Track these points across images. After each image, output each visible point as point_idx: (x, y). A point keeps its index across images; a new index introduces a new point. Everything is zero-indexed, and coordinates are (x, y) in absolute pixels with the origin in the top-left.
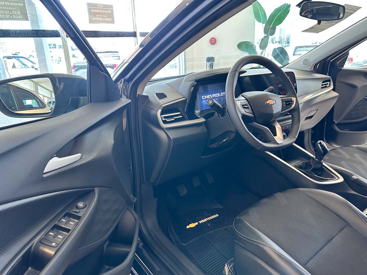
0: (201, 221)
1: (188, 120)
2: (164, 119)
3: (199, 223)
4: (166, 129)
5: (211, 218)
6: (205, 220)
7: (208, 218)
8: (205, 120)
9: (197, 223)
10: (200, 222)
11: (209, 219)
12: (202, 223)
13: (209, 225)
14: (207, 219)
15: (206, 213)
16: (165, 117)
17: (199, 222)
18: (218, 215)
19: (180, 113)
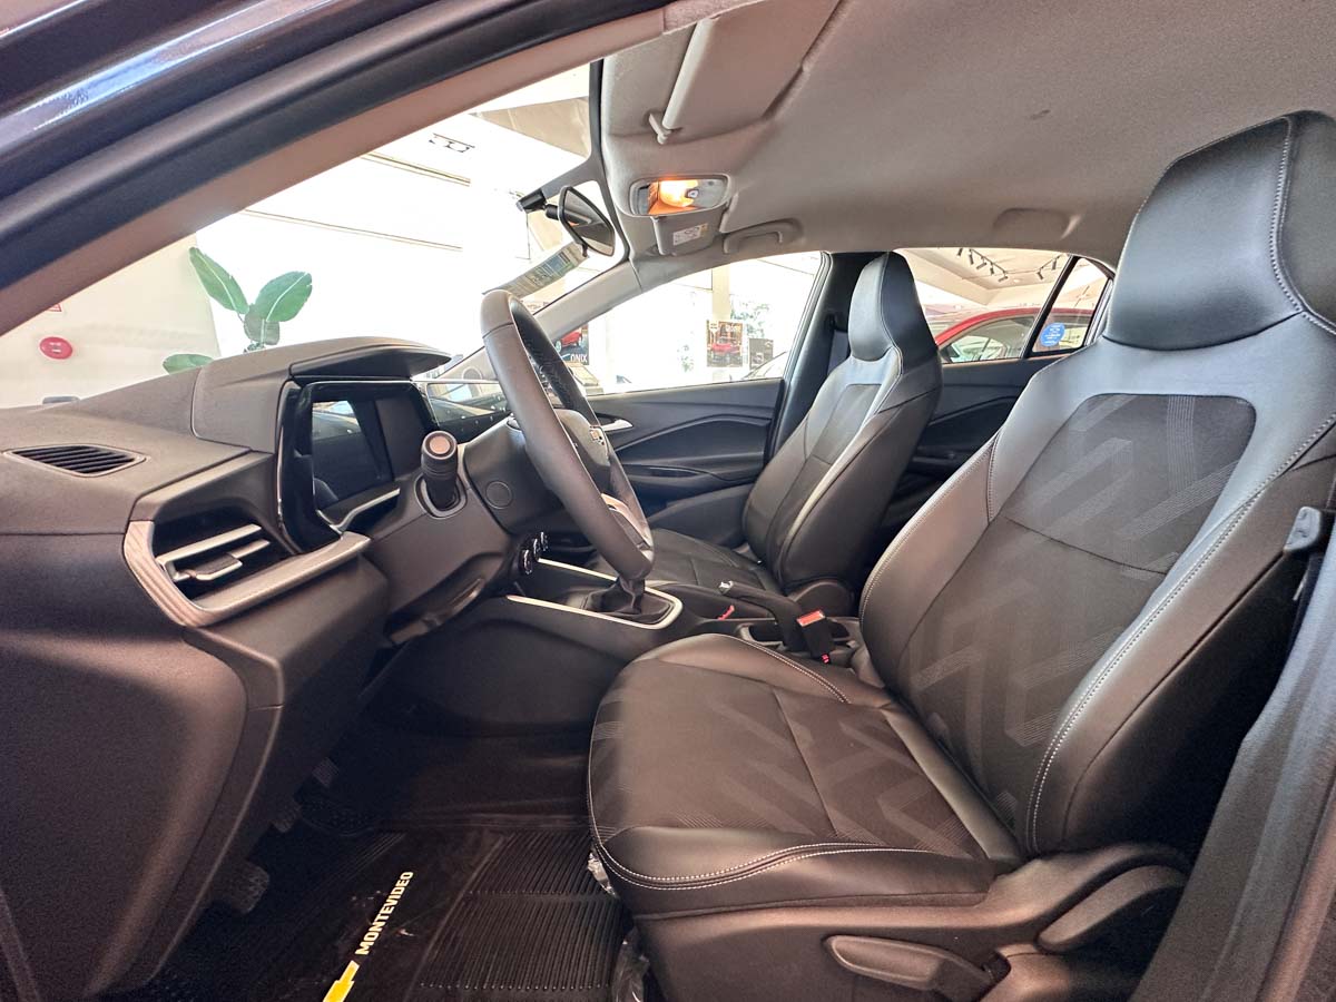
0: (362, 944)
1: (298, 554)
2: (178, 577)
3: (358, 958)
4: (209, 627)
5: (395, 902)
6: (377, 927)
7: (382, 911)
8: (369, 539)
9: (352, 962)
10: (363, 950)
11: (386, 911)
12: (371, 948)
13: (403, 932)
14: (379, 917)
15: (359, 898)
16: (180, 565)
17: (358, 952)
18: (411, 874)
19: (256, 528)
